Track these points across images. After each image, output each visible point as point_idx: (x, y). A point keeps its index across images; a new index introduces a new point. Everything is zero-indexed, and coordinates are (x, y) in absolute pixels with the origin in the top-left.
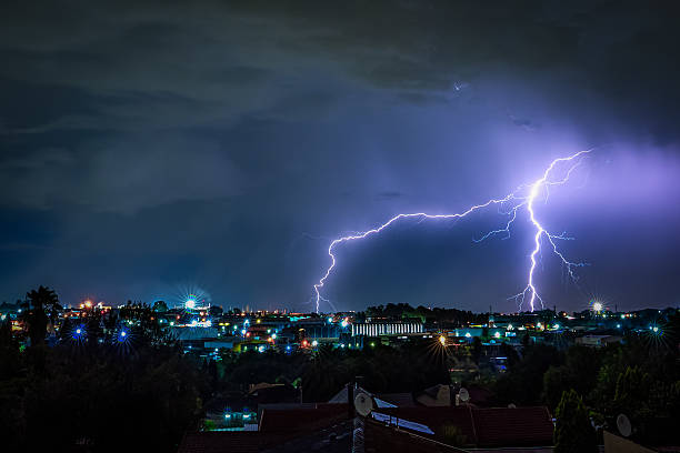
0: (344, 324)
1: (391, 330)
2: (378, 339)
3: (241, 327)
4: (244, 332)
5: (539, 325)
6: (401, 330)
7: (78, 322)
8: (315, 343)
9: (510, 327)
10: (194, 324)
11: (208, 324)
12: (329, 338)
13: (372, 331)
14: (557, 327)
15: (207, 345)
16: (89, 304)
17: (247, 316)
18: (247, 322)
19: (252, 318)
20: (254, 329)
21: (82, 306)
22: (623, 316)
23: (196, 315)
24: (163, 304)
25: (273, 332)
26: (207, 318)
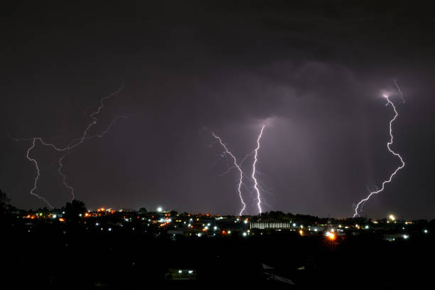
0: (246, 222)
1: (273, 226)
2: (265, 231)
3: (188, 223)
4: (189, 225)
5: (357, 226)
6: (278, 226)
7: (97, 219)
8: (229, 232)
9: (340, 226)
10: (162, 220)
11: (170, 220)
12: (237, 230)
13: (262, 226)
14: (367, 227)
15: (169, 232)
16: (102, 210)
17: (192, 217)
18: (191, 220)
19: (194, 217)
20: (194, 223)
21: (99, 210)
22: (406, 223)
23: (162, 215)
24: (143, 209)
25: (206, 225)
26: (169, 217)
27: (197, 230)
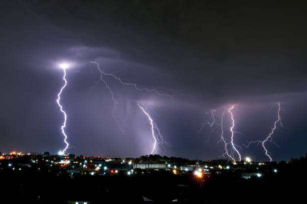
0: (130, 163)
1: (152, 166)
2: (145, 170)
3: (83, 164)
4: (84, 166)
5: (220, 166)
6: (156, 166)
7: (10, 161)
8: (117, 171)
9: (206, 167)
10: (62, 162)
11: (68, 162)
12: (123, 169)
13: (143, 167)
14: (228, 167)
15: (68, 171)
16: (14, 153)
17: (86, 159)
18: (86, 161)
19: (88, 159)
20: (88, 164)
21: (11, 154)
22: (260, 164)
23: (63, 158)
24: (47, 153)
25: (98, 166)
26: (68, 159)
27: (90, 170)
